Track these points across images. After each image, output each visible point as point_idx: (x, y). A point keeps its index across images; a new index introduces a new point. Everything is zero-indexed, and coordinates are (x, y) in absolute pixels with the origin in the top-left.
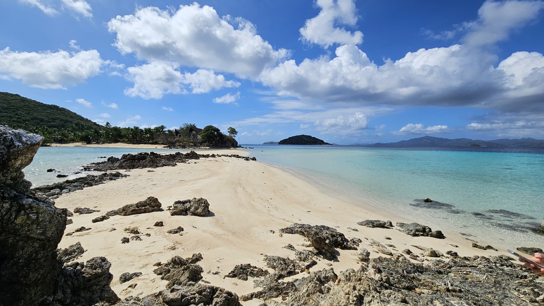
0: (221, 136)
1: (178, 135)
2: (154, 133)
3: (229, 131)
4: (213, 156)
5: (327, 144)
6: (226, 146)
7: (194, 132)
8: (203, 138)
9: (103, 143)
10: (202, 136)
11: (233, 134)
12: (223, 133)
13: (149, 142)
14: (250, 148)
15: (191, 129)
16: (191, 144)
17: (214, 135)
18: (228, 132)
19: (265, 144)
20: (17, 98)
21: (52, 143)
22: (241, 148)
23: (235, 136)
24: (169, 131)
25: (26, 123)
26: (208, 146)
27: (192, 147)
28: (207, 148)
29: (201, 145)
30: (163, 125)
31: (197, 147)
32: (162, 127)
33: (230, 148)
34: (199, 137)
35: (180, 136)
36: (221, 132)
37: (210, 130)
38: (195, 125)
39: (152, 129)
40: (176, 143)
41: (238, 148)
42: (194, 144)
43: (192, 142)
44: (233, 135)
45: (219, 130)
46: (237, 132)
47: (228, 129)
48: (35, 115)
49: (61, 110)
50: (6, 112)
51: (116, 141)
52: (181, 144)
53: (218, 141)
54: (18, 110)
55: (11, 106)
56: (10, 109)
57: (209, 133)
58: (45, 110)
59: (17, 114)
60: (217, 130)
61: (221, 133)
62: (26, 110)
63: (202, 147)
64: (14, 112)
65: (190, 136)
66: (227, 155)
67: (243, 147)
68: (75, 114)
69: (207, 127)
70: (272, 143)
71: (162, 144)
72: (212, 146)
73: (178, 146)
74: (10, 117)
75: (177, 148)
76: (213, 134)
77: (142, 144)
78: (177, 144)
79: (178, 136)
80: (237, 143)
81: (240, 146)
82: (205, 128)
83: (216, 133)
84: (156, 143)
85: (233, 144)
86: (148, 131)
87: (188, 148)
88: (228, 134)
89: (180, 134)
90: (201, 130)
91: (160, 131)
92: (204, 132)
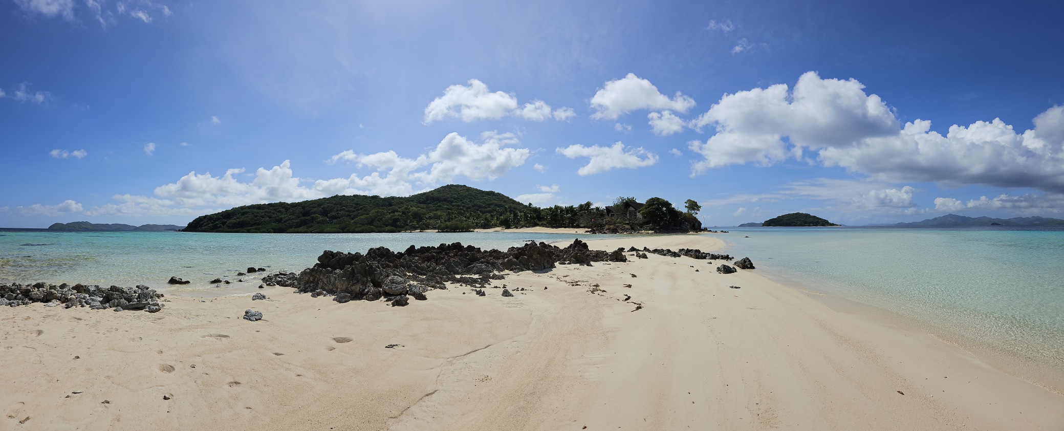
0: (674, 213)
1: (610, 215)
2: (577, 213)
3: (687, 205)
6: (681, 229)
7: (631, 209)
8: (645, 217)
10: (643, 214)
11: (694, 209)
12: (676, 209)
14: (722, 231)
15: (628, 205)
16: (627, 227)
17: (662, 212)
18: (686, 207)
19: (742, 225)
22: (706, 232)
23: (697, 214)
24: (597, 209)
26: (652, 230)
27: (625, 232)
28: (650, 232)
29: (641, 227)
30: (589, 201)
31: (635, 231)
32: (588, 204)
33: (688, 232)
35: (612, 216)
36: (673, 206)
37: (656, 204)
38: (634, 199)
39: (576, 208)
40: (605, 226)
41: (702, 232)
42: (631, 226)
43: (628, 224)
44: (693, 212)
45: (670, 204)
46: (700, 207)
47: (686, 203)
52: (612, 226)
53: (669, 221)
57: (654, 209)
60: (667, 204)
61: (674, 208)
63: (643, 232)
65: (625, 214)
67: (710, 231)
69: (650, 200)
70: (752, 225)
71: (584, 227)
72: (658, 229)
73: (606, 230)
74: (458, 206)
75: (604, 233)
76: (660, 210)
77: (562, 227)
78: (607, 227)
80: (700, 224)
81: (705, 230)
82: (647, 202)
83: (664, 209)
84: (578, 227)
85: (694, 226)
86: (570, 210)
87: (621, 233)
88: (685, 210)
89: (612, 212)
90: (642, 205)
91: (584, 210)
92: (646, 208)
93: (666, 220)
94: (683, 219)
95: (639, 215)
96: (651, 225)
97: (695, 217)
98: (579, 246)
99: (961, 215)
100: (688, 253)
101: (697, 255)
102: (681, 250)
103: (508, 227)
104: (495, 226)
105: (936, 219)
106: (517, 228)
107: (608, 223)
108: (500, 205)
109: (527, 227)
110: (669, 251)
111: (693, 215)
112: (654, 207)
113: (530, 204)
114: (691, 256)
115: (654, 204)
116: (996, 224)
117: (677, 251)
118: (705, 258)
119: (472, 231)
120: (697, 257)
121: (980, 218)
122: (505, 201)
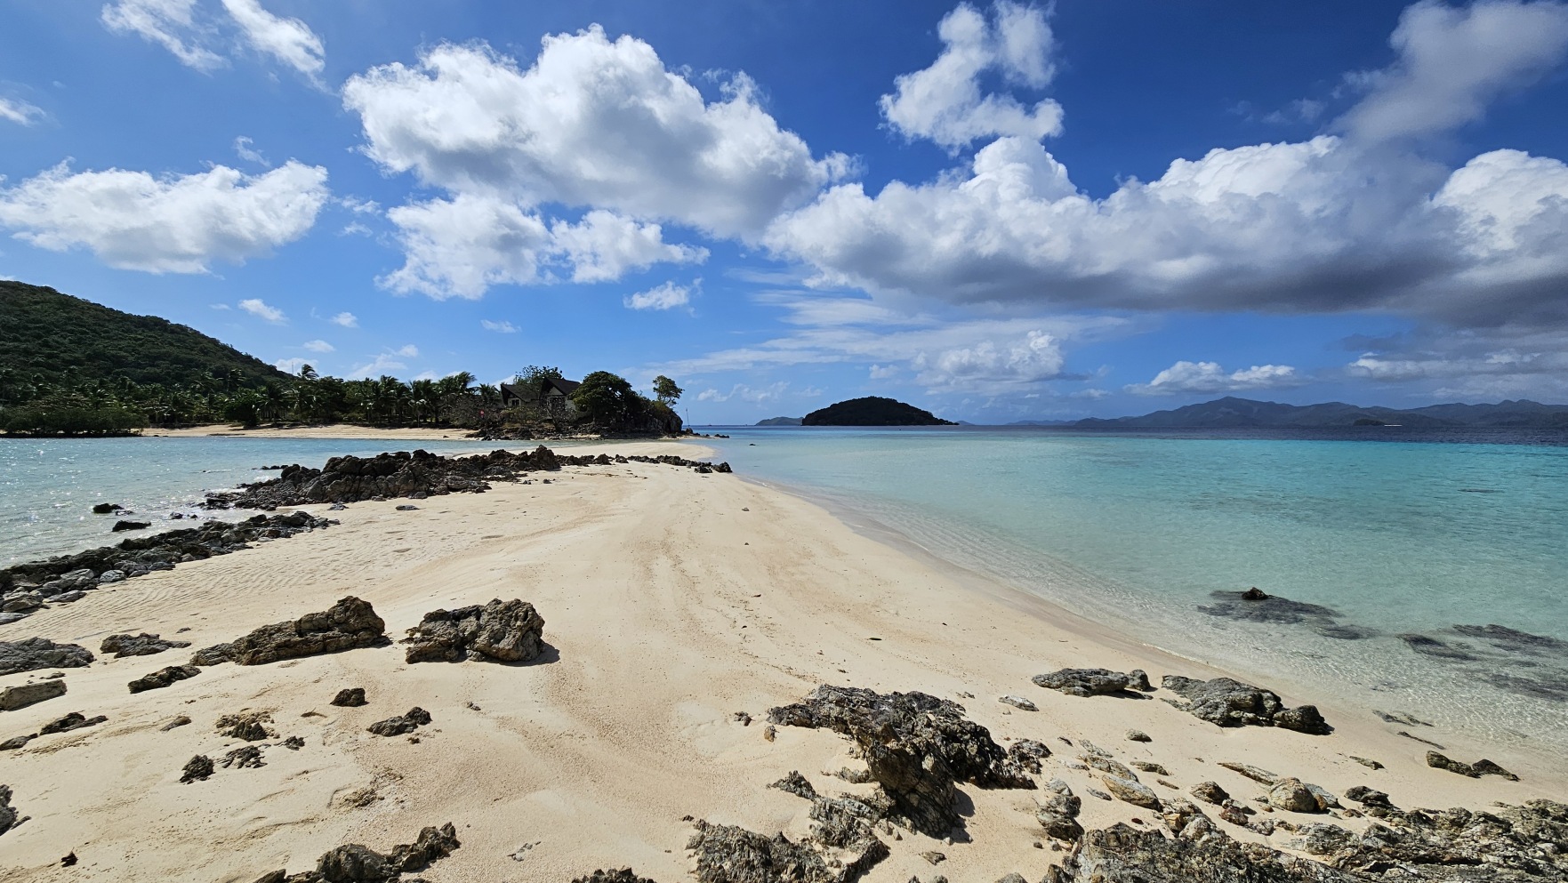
0: (634, 402)
1: (510, 401)
2: (441, 395)
3: (657, 387)
4: (604, 460)
5: (941, 422)
6: (647, 432)
7: (555, 392)
8: (582, 409)
9: (294, 425)
10: (579, 402)
11: (670, 395)
12: (639, 393)
13: (425, 421)
14: (718, 435)
15: (548, 382)
16: (548, 426)
17: (614, 399)
18: (655, 389)
19: (763, 423)
20: (48, 296)
21: (142, 426)
22: (691, 437)
23: (675, 403)
24: (484, 389)
25: (70, 371)
26: (596, 433)
27: (549, 436)
28: (592, 436)
29: (575, 428)
30: (468, 371)
31: (564, 434)
32: (465, 378)
33: (661, 436)
34: (570, 405)
35: (515, 403)
36: (632, 389)
37: (603, 384)
38: (558, 371)
39: (435, 384)
40: (503, 424)
41: (683, 438)
42: (556, 425)
43: (550, 421)
44: (667, 399)
45: (628, 385)
46: (680, 391)
47: (655, 382)
48: (100, 345)
49: (173, 332)
50: (16, 339)
51: (331, 420)
52: (517, 425)
53: (625, 416)
54: (49, 332)
55: (33, 321)
56: (28, 329)
57: (599, 393)
58: (129, 331)
59: (46, 344)
60: (623, 385)
61: (634, 392)
62: (72, 332)
63: (579, 436)
64: (39, 337)
65: (543, 403)
66: (646, 458)
67: (697, 435)
68: (214, 342)
69: (592, 375)
70: (783, 422)
71: (464, 426)
72: (608, 431)
73: (507, 432)
74: (27, 352)
75: (507, 438)
76: (609, 397)
77: (404, 426)
78: (507, 426)
79: (510, 404)
80: (679, 422)
81: (689, 432)
82: (587, 380)
83: (618, 393)
84: (445, 425)
85: (669, 425)
86: (424, 388)
87: (539, 438)
88: (653, 397)
89: (515, 396)
90: (574, 385)
92: (584, 393)
93: (621, 413)
94: (649, 412)
96: (593, 425)
97: (672, 411)
107: (508, 417)
111: (668, 405)
112: (599, 390)
113: (306, 373)
115: (599, 385)
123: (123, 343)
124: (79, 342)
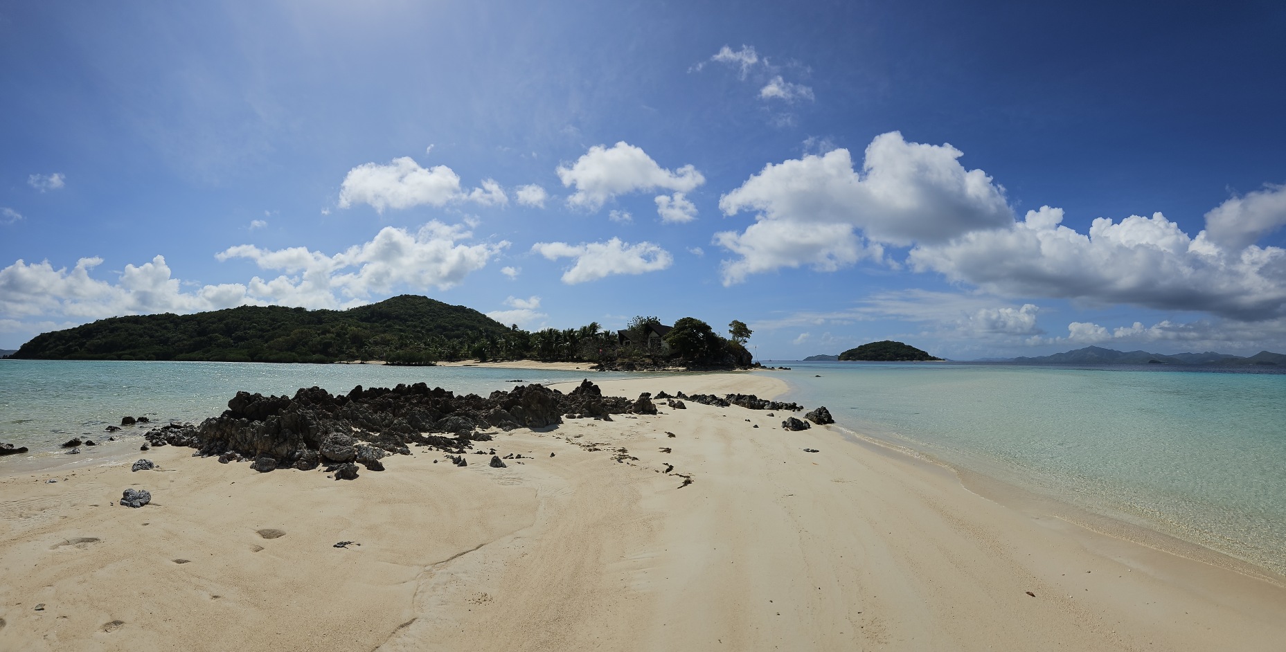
0: (713, 339)
1: (624, 342)
3: (732, 329)
5: (934, 358)
6: (723, 365)
7: (654, 334)
8: (673, 347)
10: (670, 342)
11: (742, 335)
12: (717, 334)
15: (650, 328)
17: (698, 339)
18: (730, 331)
20: (425, 300)
22: (758, 370)
24: (607, 334)
25: (433, 339)
26: (683, 366)
27: (647, 368)
28: (680, 368)
29: (668, 362)
31: (659, 367)
32: (594, 327)
33: (734, 368)
35: (628, 344)
36: (713, 331)
37: (689, 327)
38: (657, 320)
39: (576, 331)
40: (616, 359)
41: (753, 370)
42: (653, 359)
43: (649, 357)
44: (740, 339)
45: (709, 328)
46: (750, 332)
47: (730, 325)
49: (467, 312)
50: (412, 321)
51: (521, 357)
52: (626, 360)
53: (706, 352)
54: (423, 316)
55: (418, 312)
56: (416, 315)
57: (686, 334)
58: (451, 313)
59: (422, 322)
60: (705, 328)
61: (714, 333)
62: (431, 316)
63: (670, 368)
64: (419, 319)
67: (764, 367)
69: (681, 320)
70: (822, 358)
71: (589, 361)
72: (693, 364)
73: (618, 365)
74: (415, 326)
75: (616, 370)
76: (694, 337)
78: (619, 361)
79: (623, 345)
80: (750, 357)
81: (758, 365)
82: (677, 324)
83: (701, 334)
84: (580, 360)
85: (741, 359)
87: (641, 370)
88: (729, 337)
89: (627, 339)
90: (668, 328)
91: (588, 335)
92: (674, 334)
93: (702, 350)
94: (725, 349)
95: (665, 344)
96: (681, 358)
97: (743, 347)
98: (588, 389)
99: (1107, 347)
100: (739, 400)
101: (753, 403)
102: (729, 396)
103: (484, 360)
104: (466, 357)
105: (1071, 352)
106: (495, 361)
107: (621, 355)
108: (473, 326)
109: (509, 360)
110: (713, 397)
111: (741, 344)
112: (686, 332)
113: (515, 326)
114: (744, 405)
115: (686, 328)
116: (1155, 362)
117: (724, 397)
118: (762, 407)
119: (433, 365)
120: (753, 407)
121: (1133, 354)
122: (479, 322)
123: (448, 319)
124: (432, 321)
